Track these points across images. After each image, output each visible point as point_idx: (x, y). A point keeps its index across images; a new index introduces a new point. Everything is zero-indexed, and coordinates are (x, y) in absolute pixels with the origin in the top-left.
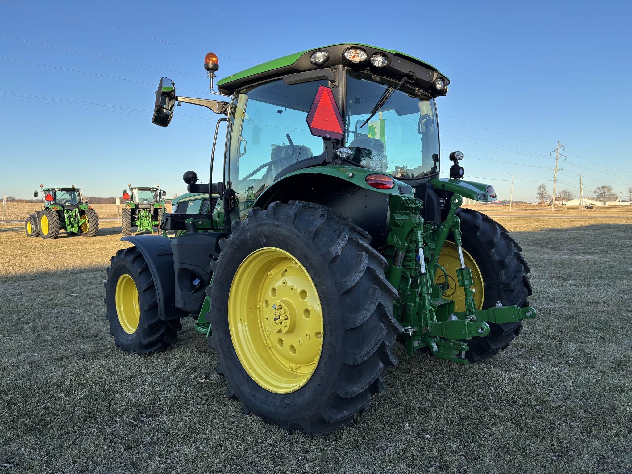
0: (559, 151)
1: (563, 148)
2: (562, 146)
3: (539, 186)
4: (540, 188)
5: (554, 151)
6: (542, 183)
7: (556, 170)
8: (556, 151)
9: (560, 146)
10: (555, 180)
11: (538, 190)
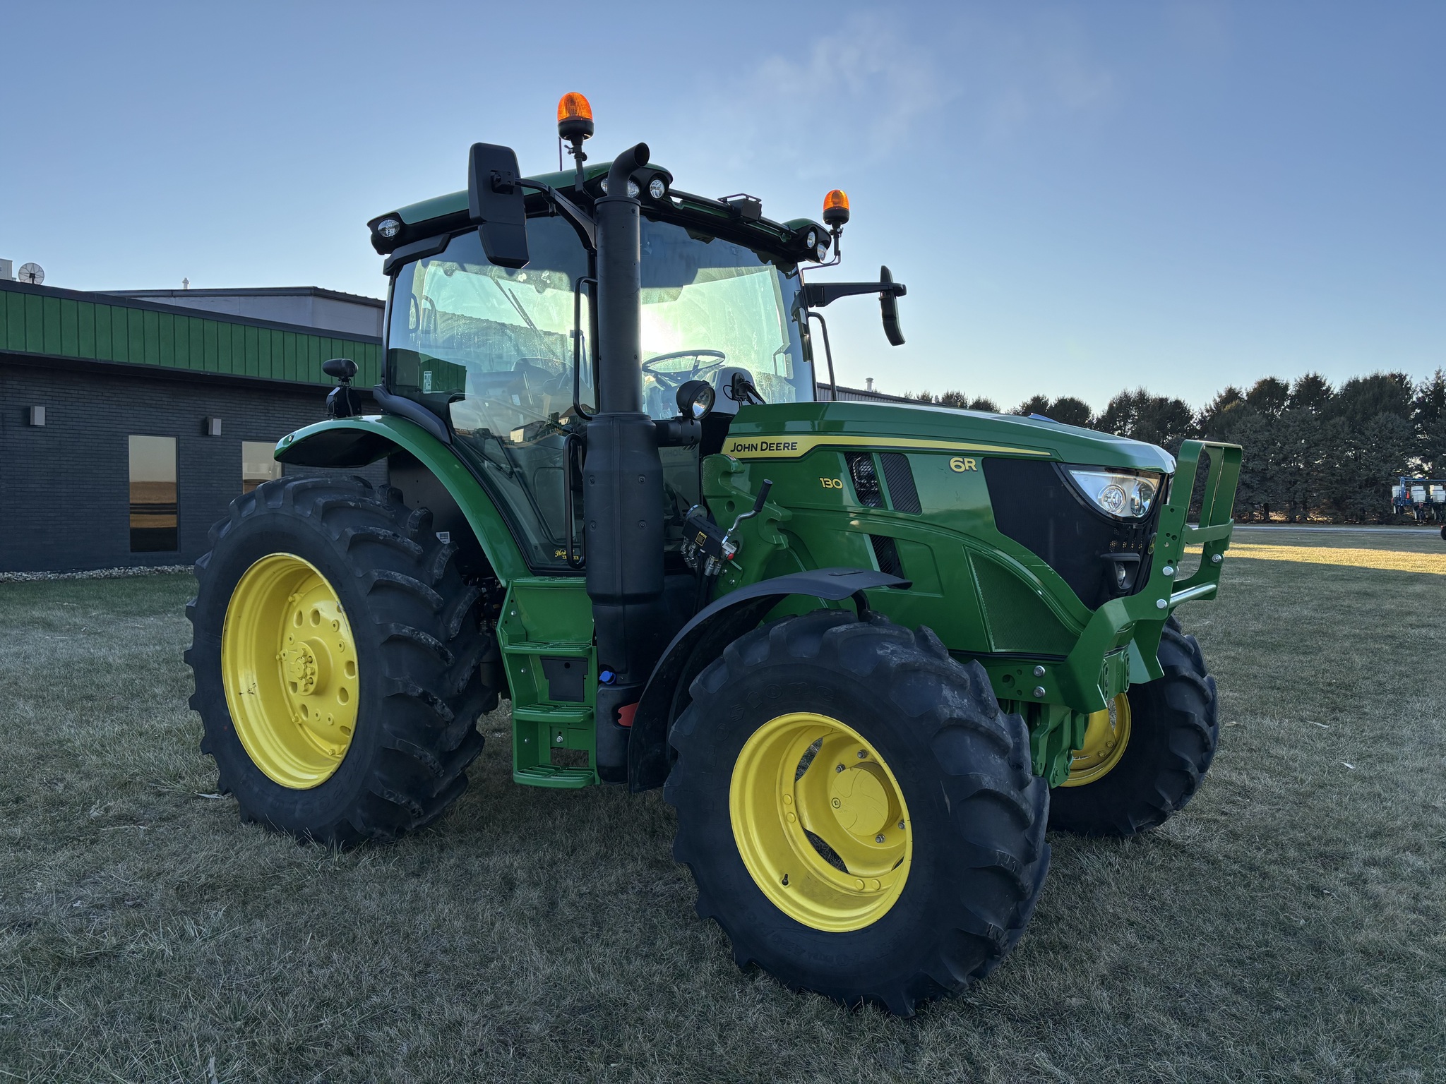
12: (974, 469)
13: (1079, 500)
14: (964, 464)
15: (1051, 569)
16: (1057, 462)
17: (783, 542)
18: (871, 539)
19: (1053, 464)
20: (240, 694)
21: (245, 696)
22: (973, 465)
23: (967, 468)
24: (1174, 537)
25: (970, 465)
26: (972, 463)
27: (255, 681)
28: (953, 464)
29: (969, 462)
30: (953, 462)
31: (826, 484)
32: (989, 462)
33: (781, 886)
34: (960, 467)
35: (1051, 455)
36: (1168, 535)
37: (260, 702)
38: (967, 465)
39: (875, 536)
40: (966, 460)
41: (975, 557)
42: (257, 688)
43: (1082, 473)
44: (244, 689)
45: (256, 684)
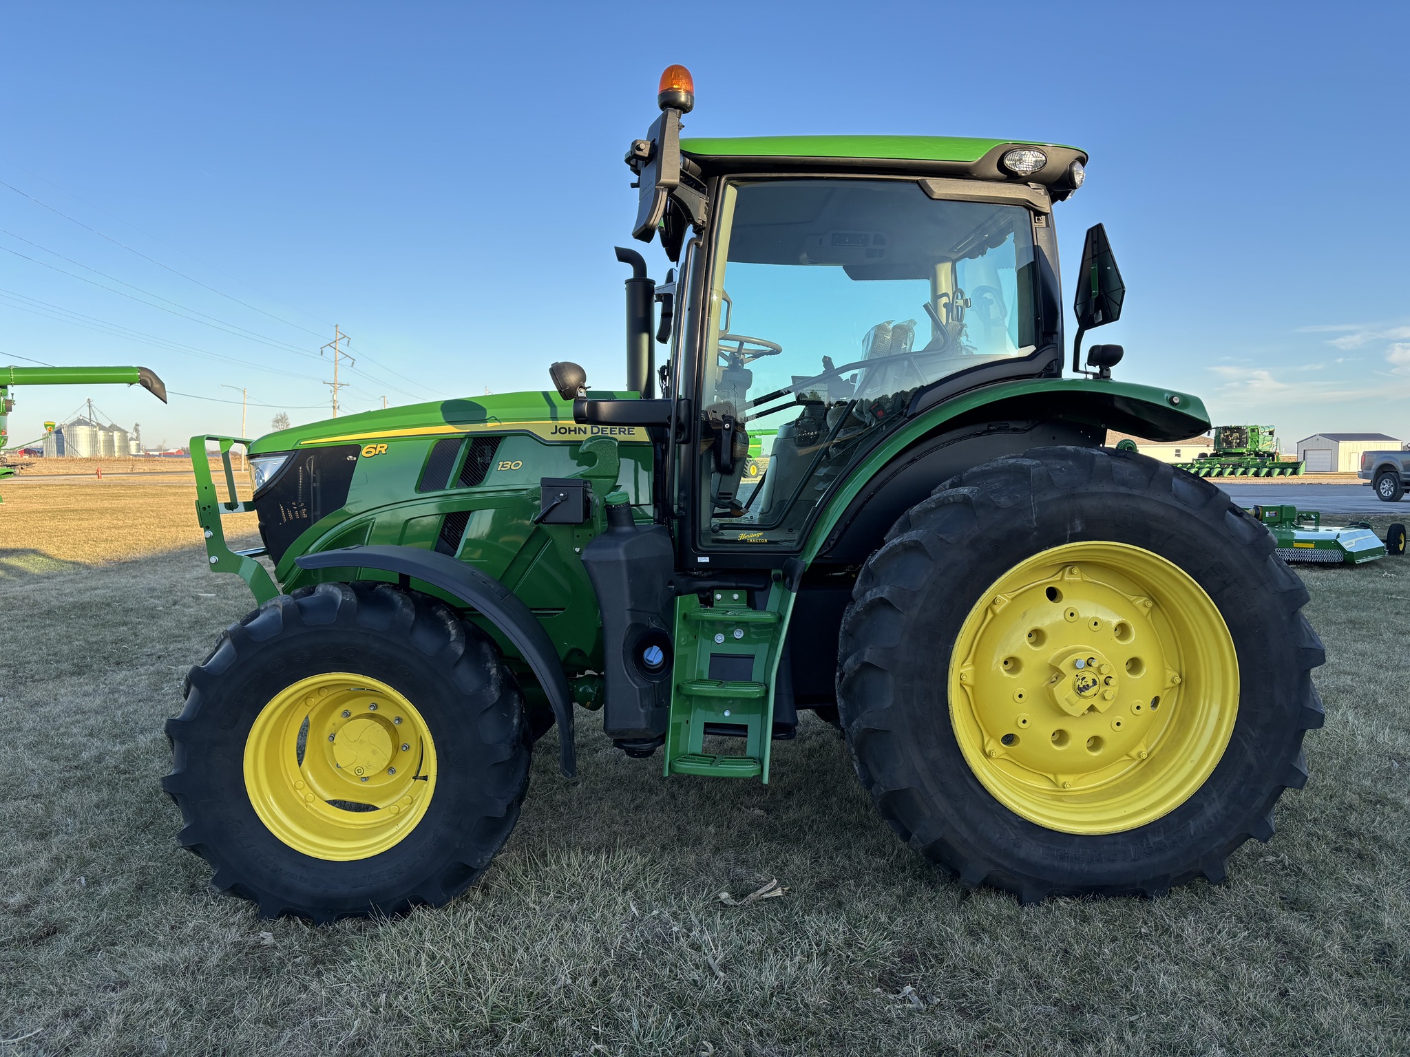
0: (339, 346)
1: (346, 339)
2: (345, 336)
3: (274, 417)
4: (278, 423)
5: (329, 345)
6: (282, 411)
7: (336, 386)
8: (333, 345)
9: (340, 336)
10: (334, 407)
11: (273, 426)
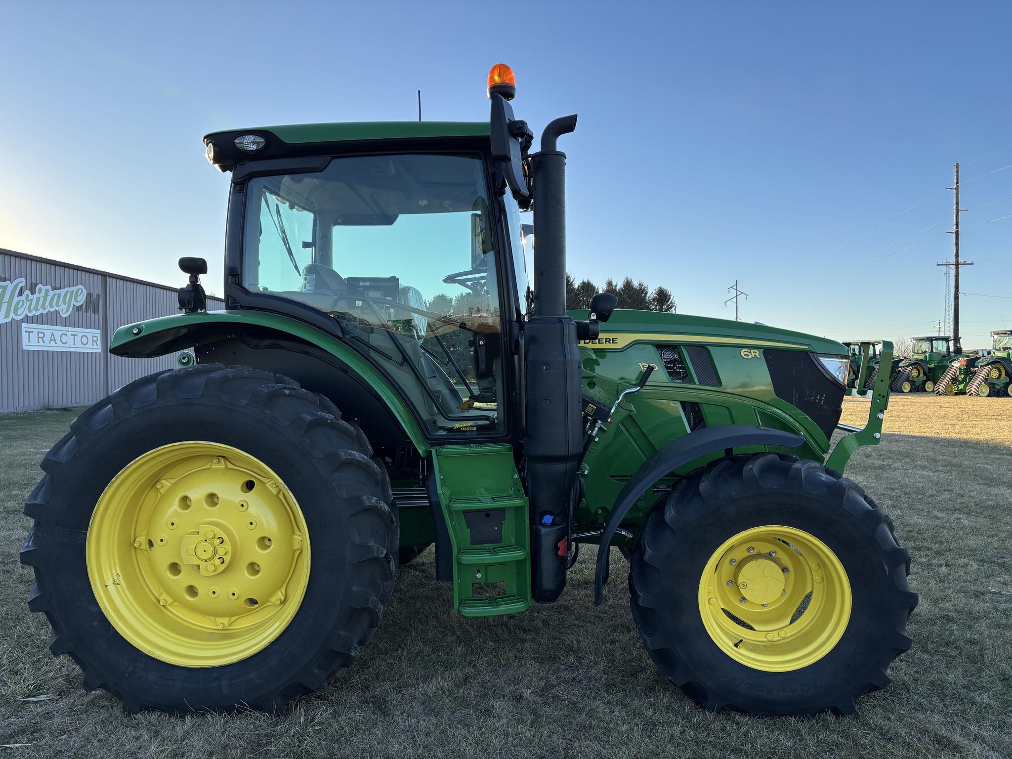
12: (759, 357)
13: (826, 375)
14: (751, 353)
15: (810, 419)
16: (812, 352)
17: (634, 409)
18: (681, 405)
19: (811, 355)
20: (106, 586)
21: (112, 588)
22: (757, 354)
23: (753, 356)
24: (883, 397)
25: (755, 354)
26: (757, 353)
27: (119, 571)
28: (743, 354)
29: (754, 352)
30: (743, 352)
31: (644, 367)
32: (768, 353)
33: (735, 648)
34: (748, 356)
35: (809, 348)
36: (880, 395)
37: (127, 593)
38: (753, 354)
39: (684, 402)
40: (752, 351)
41: (761, 413)
42: (121, 578)
43: (826, 359)
44: (109, 582)
45: (120, 574)
